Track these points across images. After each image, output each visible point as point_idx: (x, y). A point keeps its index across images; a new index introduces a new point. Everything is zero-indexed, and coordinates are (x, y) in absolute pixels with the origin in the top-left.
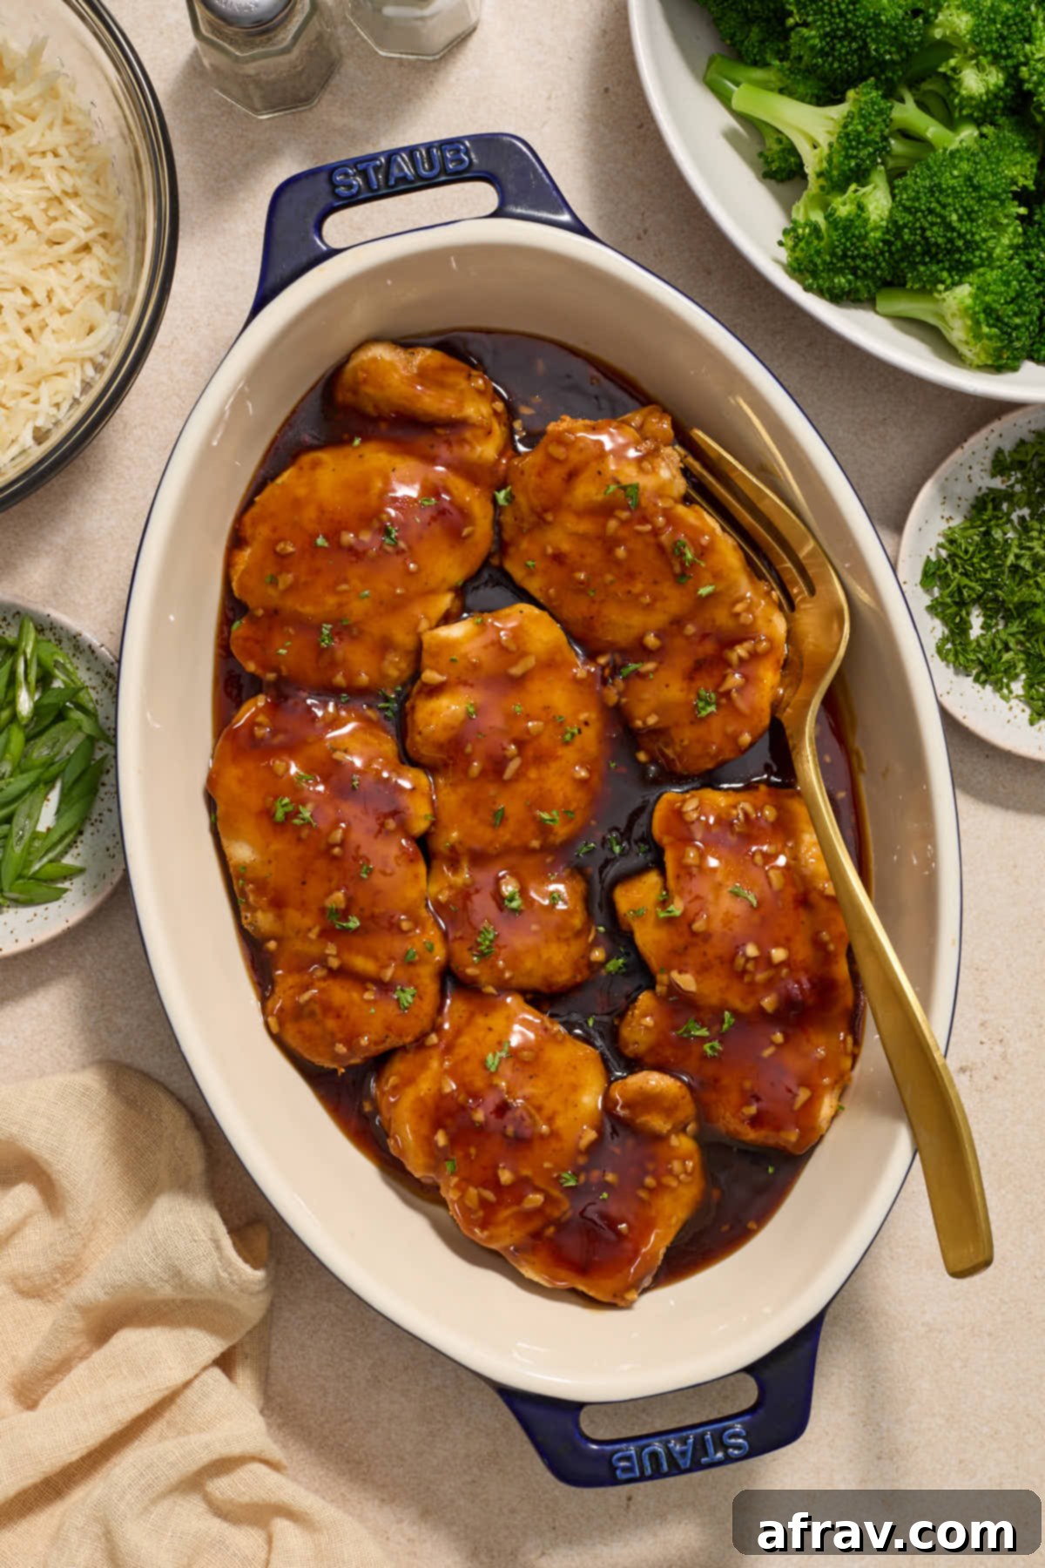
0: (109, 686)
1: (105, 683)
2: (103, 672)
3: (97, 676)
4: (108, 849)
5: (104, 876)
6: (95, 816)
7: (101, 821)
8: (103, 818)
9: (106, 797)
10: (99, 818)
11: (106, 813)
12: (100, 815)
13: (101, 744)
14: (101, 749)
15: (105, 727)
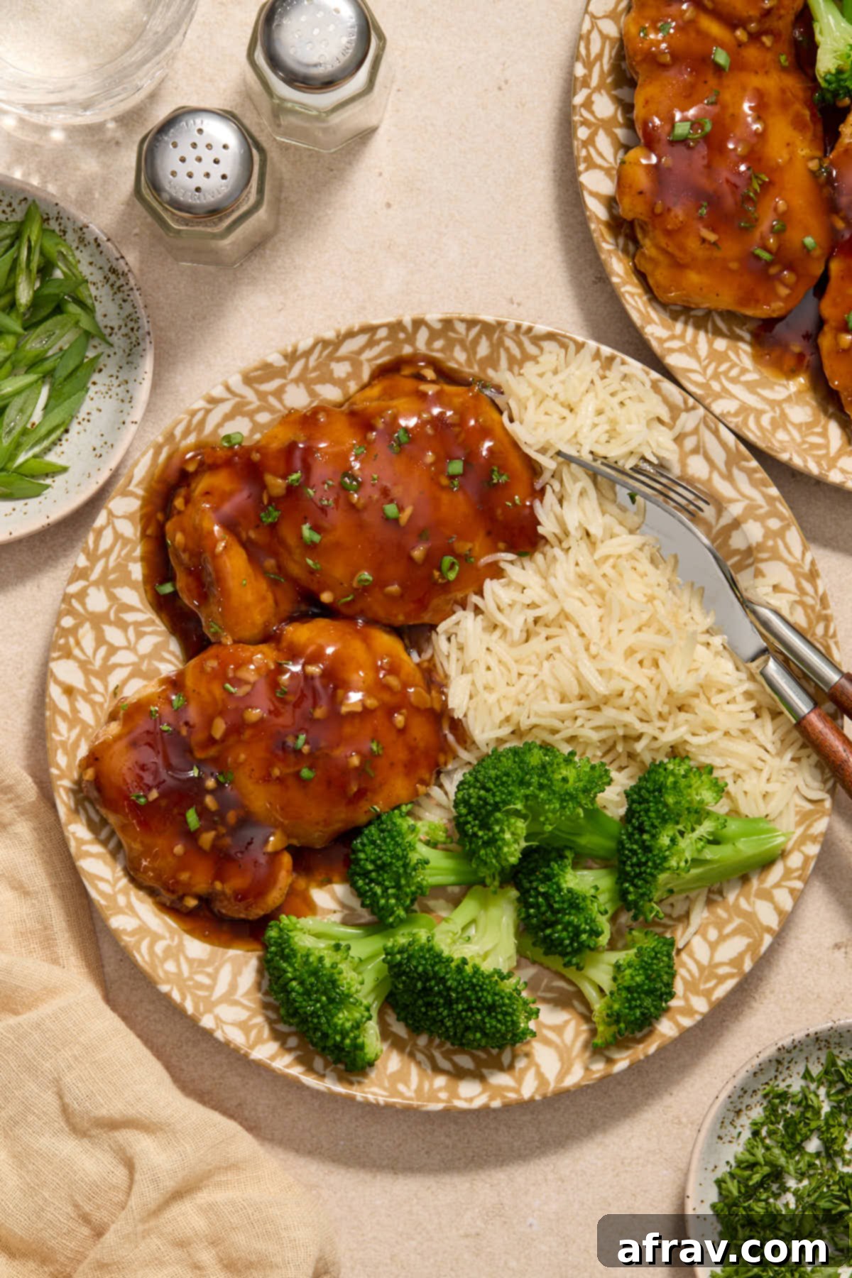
0: (110, 282)
1: (106, 279)
2: (106, 268)
3: (100, 271)
4: (94, 449)
5: (89, 476)
6: (82, 415)
7: (89, 421)
8: (91, 418)
9: (96, 397)
10: (87, 417)
11: (95, 413)
12: (89, 414)
13: (95, 342)
14: (95, 347)
15: (101, 325)
